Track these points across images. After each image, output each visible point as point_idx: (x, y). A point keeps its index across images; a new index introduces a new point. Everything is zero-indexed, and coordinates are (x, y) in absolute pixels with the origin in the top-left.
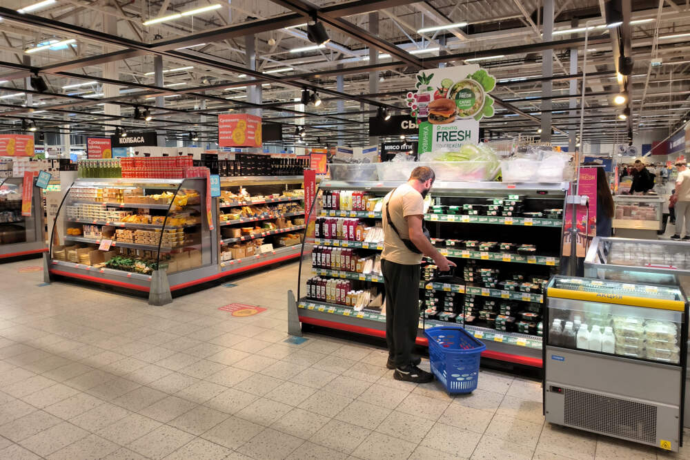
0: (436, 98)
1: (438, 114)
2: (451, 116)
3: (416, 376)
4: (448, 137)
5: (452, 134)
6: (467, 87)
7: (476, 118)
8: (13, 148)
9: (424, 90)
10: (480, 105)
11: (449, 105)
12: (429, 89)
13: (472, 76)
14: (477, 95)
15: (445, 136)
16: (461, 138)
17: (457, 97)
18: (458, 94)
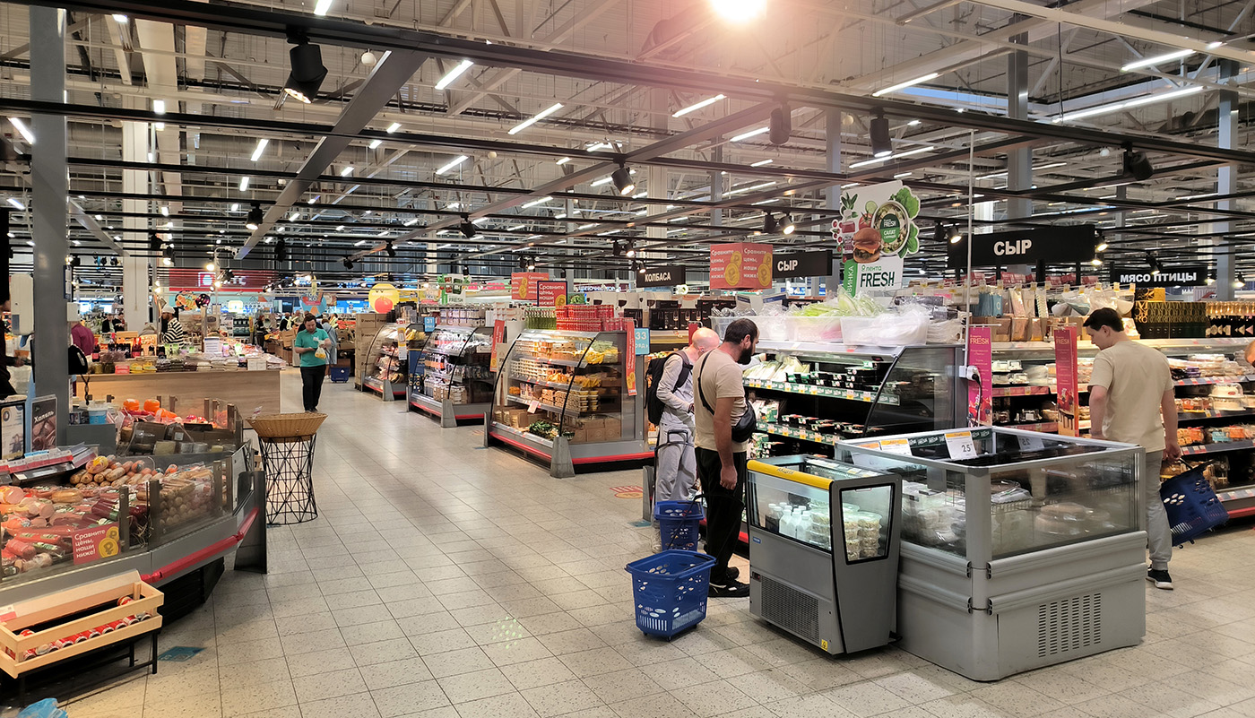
0: (861, 227)
1: (863, 249)
2: (876, 252)
3: (734, 588)
4: (872, 281)
5: (876, 277)
6: (892, 211)
7: (901, 254)
8: (525, 290)
9: (849, 217)
10: (905, 236)
11: (874, 237)
12: (854, 215)
13: (896, 197)
14: (902, 222)
15: (870, 279)
16: (884, 282)
17: (882, 227)
18: (882, 222)
